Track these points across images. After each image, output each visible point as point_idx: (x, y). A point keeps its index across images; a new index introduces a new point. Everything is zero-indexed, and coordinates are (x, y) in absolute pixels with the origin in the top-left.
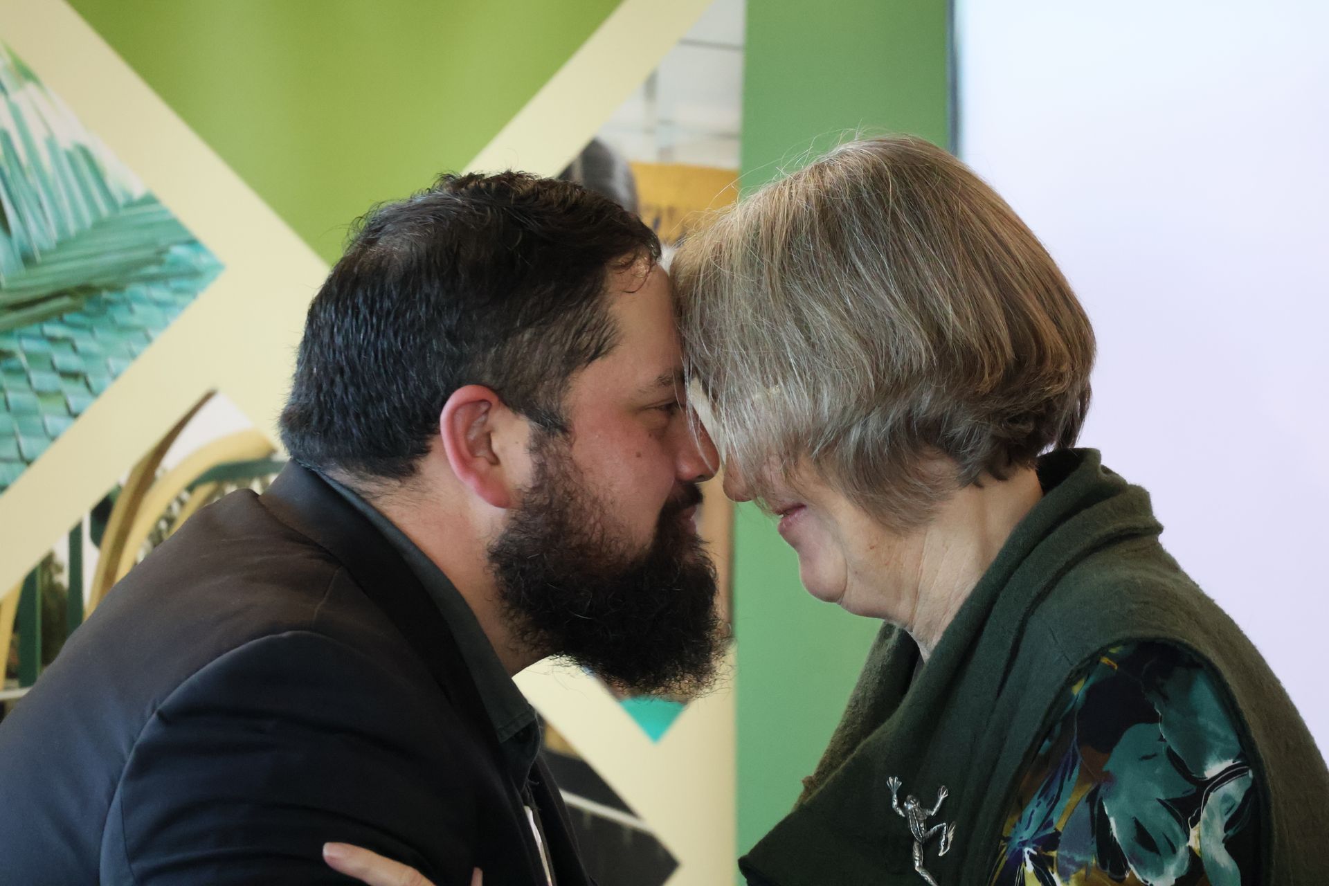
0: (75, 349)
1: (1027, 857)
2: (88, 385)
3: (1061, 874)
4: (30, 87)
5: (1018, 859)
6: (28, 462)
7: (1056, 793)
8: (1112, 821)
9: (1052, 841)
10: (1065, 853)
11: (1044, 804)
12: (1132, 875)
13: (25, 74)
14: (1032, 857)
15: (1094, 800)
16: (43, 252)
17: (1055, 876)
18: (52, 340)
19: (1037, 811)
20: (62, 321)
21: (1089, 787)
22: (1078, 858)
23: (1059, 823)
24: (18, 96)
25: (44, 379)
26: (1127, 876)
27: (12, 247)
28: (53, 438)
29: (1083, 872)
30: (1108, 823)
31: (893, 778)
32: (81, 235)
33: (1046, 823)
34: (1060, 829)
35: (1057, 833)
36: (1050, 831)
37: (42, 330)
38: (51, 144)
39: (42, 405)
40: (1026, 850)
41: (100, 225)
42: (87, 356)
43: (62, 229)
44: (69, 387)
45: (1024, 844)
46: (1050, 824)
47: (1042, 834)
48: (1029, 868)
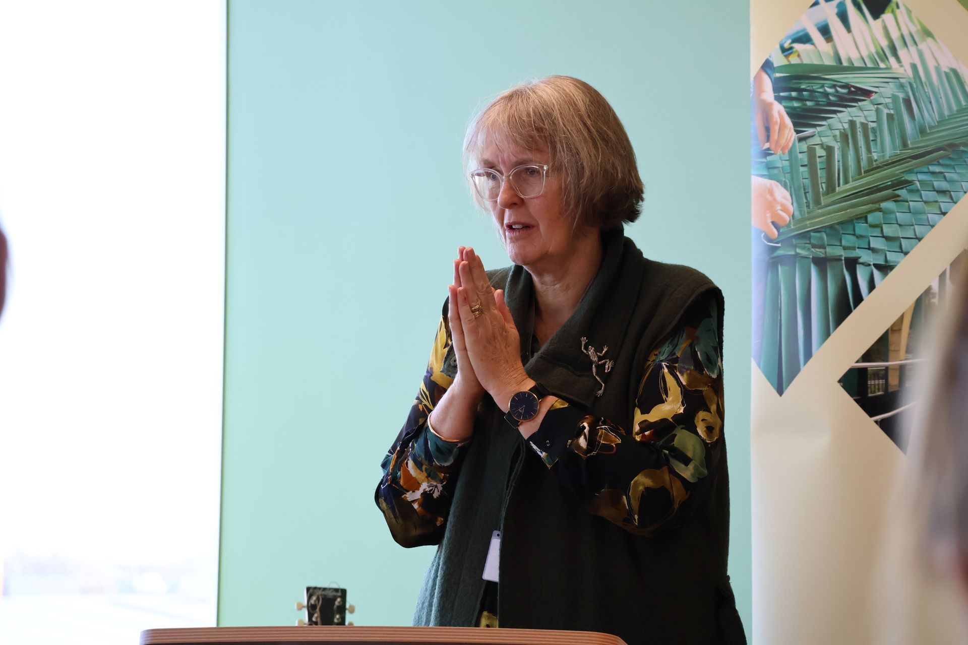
0: (945, 177)
1: (664, 366)
2: (951, 198)
3: (680, 373)
4: (929, 40)
5: (661, 367)
6: (920, 239)
7: (676, 342)
8: (699, 353)
9: (676, 360)
10: (682, 365)
11: (670, 346)
12: (706, 372)
13: (927, 33)
14: (667, 366)
15: (692, 346)
16: (931, 127)
17: (678, 373)
18: (933, 173)
19: (667, 349)
20: (939, 164)
21: (690, 341)
22: (686, 367)
23: (678, 354)
24: (922, 46)
25: (928, 195)
26: (704, 372)
27: (915, 125)
28: (932, 226)
29: (688, 372)
30: (697, 353)
31: (584, 338)
32: (951, 116)
33: (672, 353)
34: (679, 356)
35: (678, 357)
36: (675, 357)
37: (928, 168)
38: (938, 69)
39: (927, 208)
40: (663, 363)
41: (961, 110)
42: (951, 181)
43: (941, 114)
44: (940, 198)
45: (662, 361)
46: (674, 354)
47: (670, 358)
48: (666, 370)
